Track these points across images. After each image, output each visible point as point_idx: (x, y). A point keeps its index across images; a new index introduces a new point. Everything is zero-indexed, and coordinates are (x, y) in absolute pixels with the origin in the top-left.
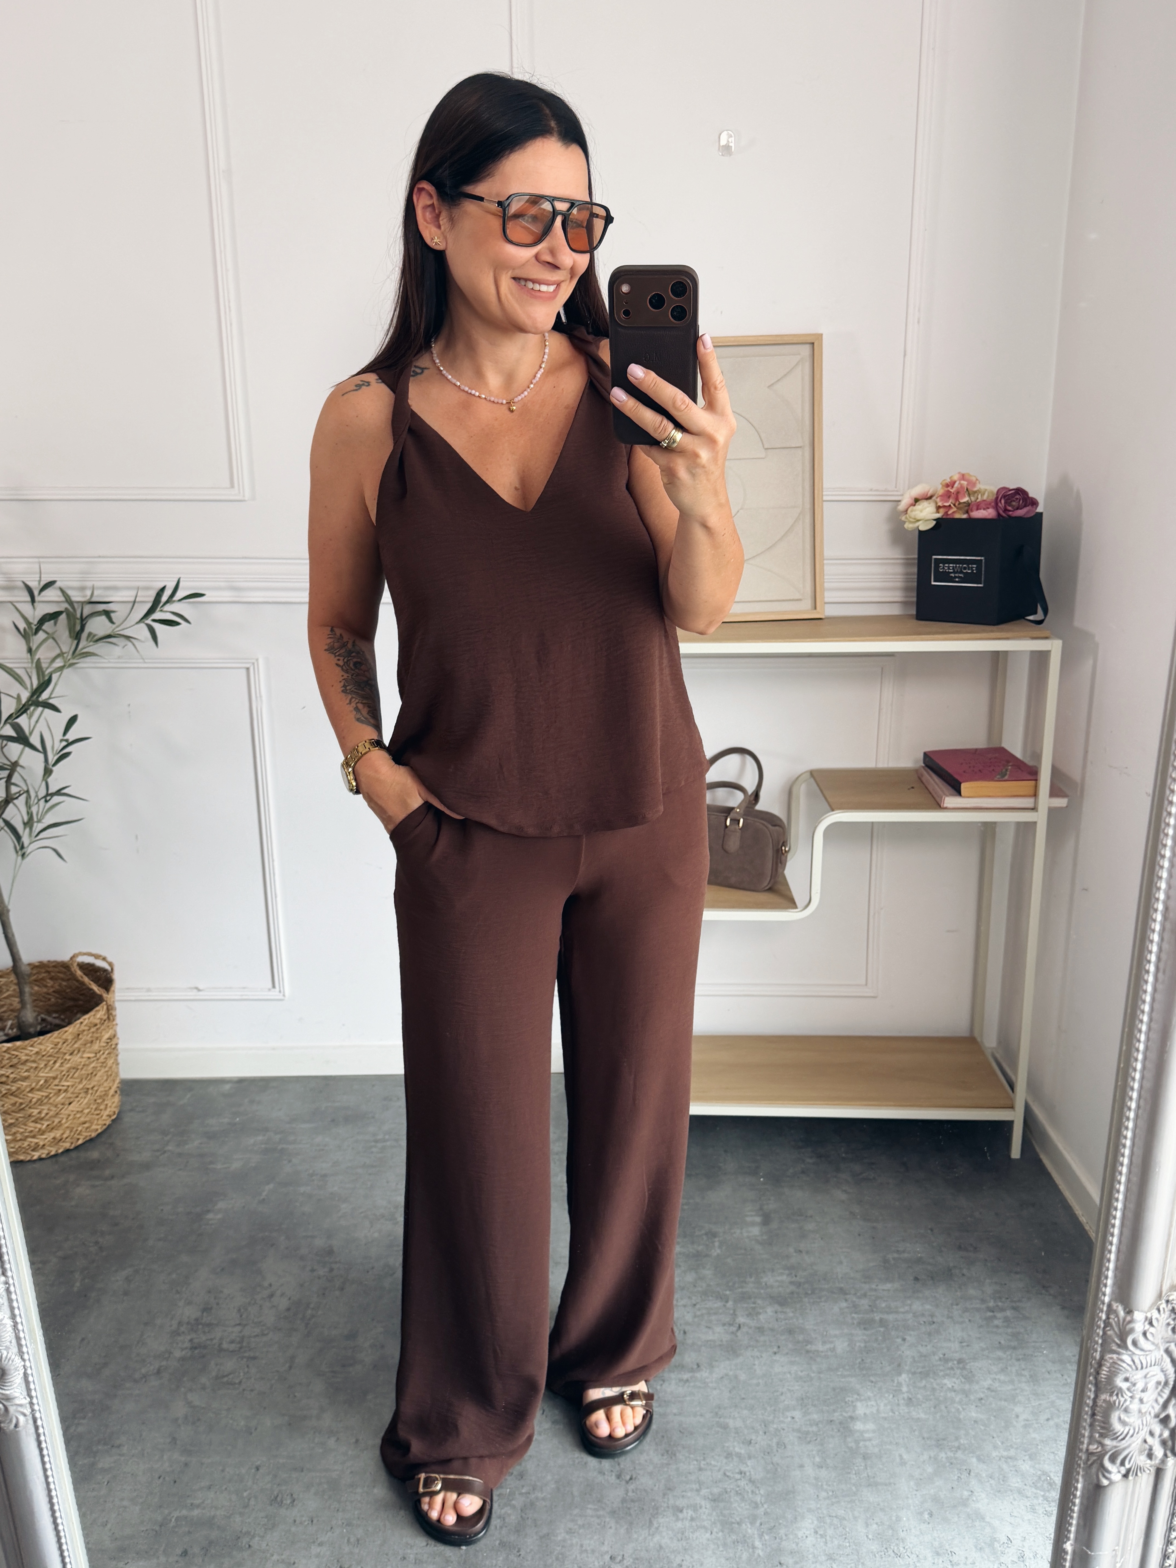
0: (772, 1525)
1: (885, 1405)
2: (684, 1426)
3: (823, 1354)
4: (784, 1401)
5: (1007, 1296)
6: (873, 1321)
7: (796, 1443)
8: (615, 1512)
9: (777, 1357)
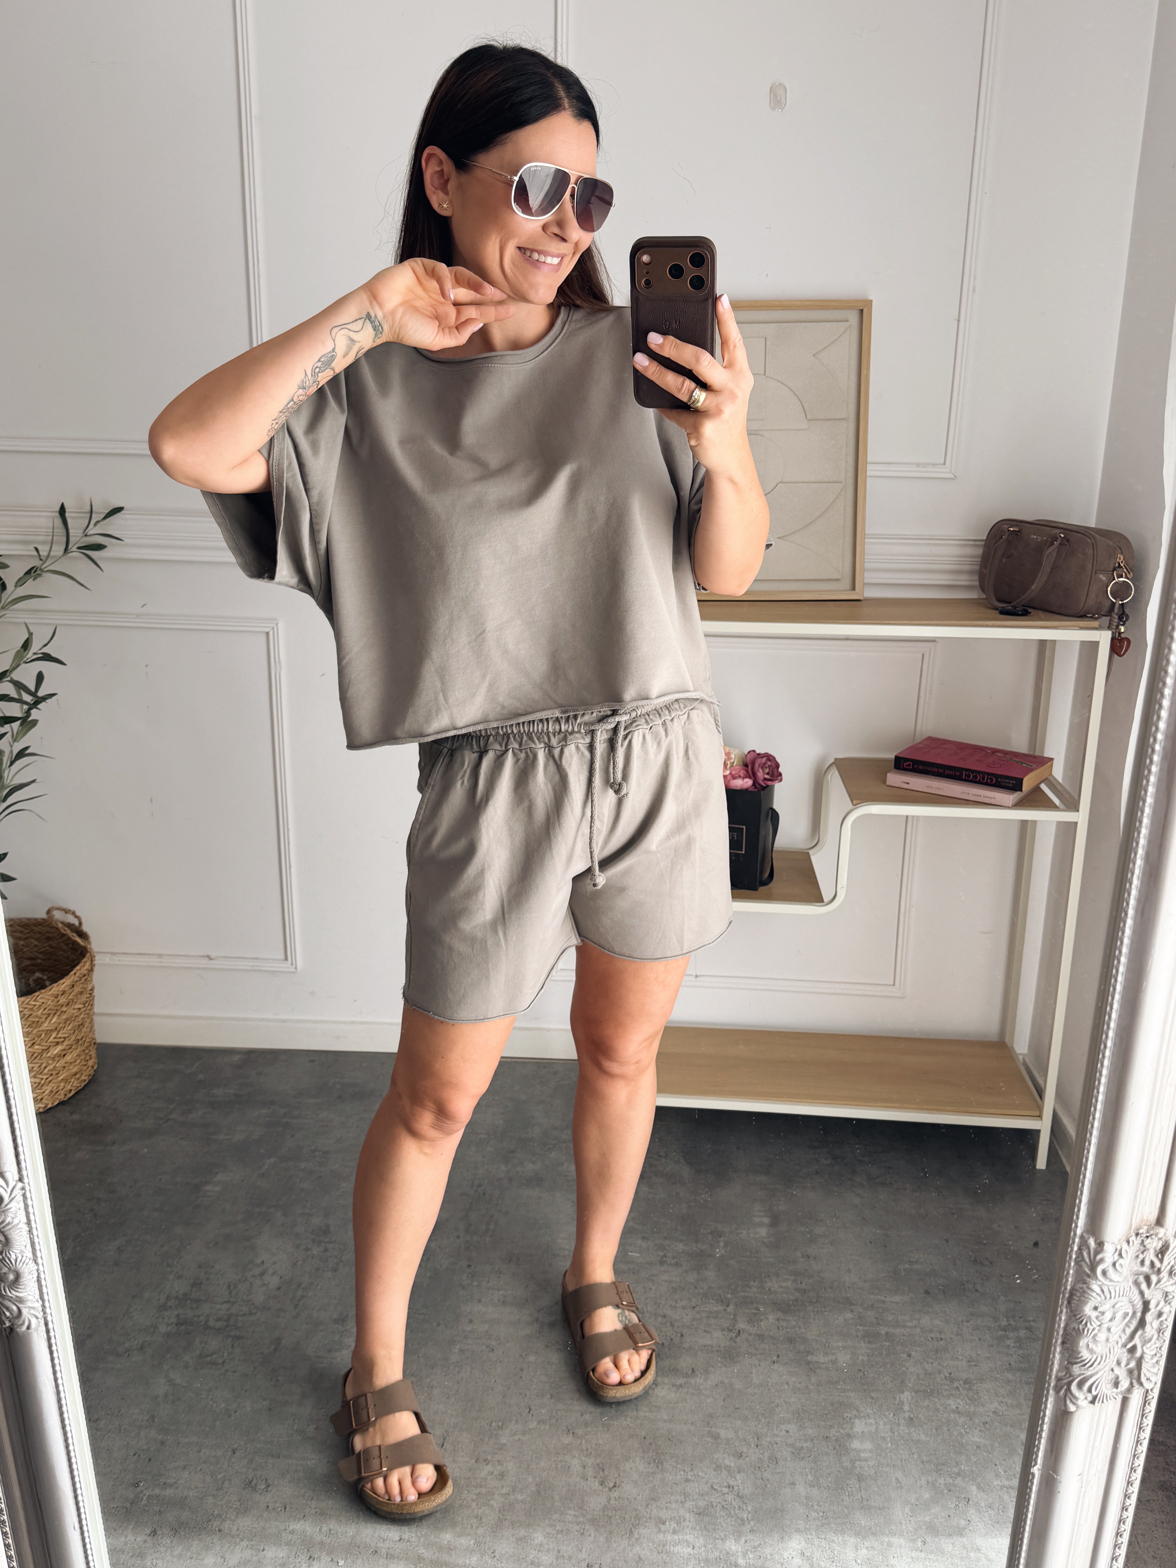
0: (758, 1543)
1: (885, 1424)
2: (674, 1434)
3: (824, 1366)
4: (780, 1413)
5: (1021, 1315)
6: (878, 1334)
7: (789, 1459)
8: (595, 1519)
9: (776, 1367)
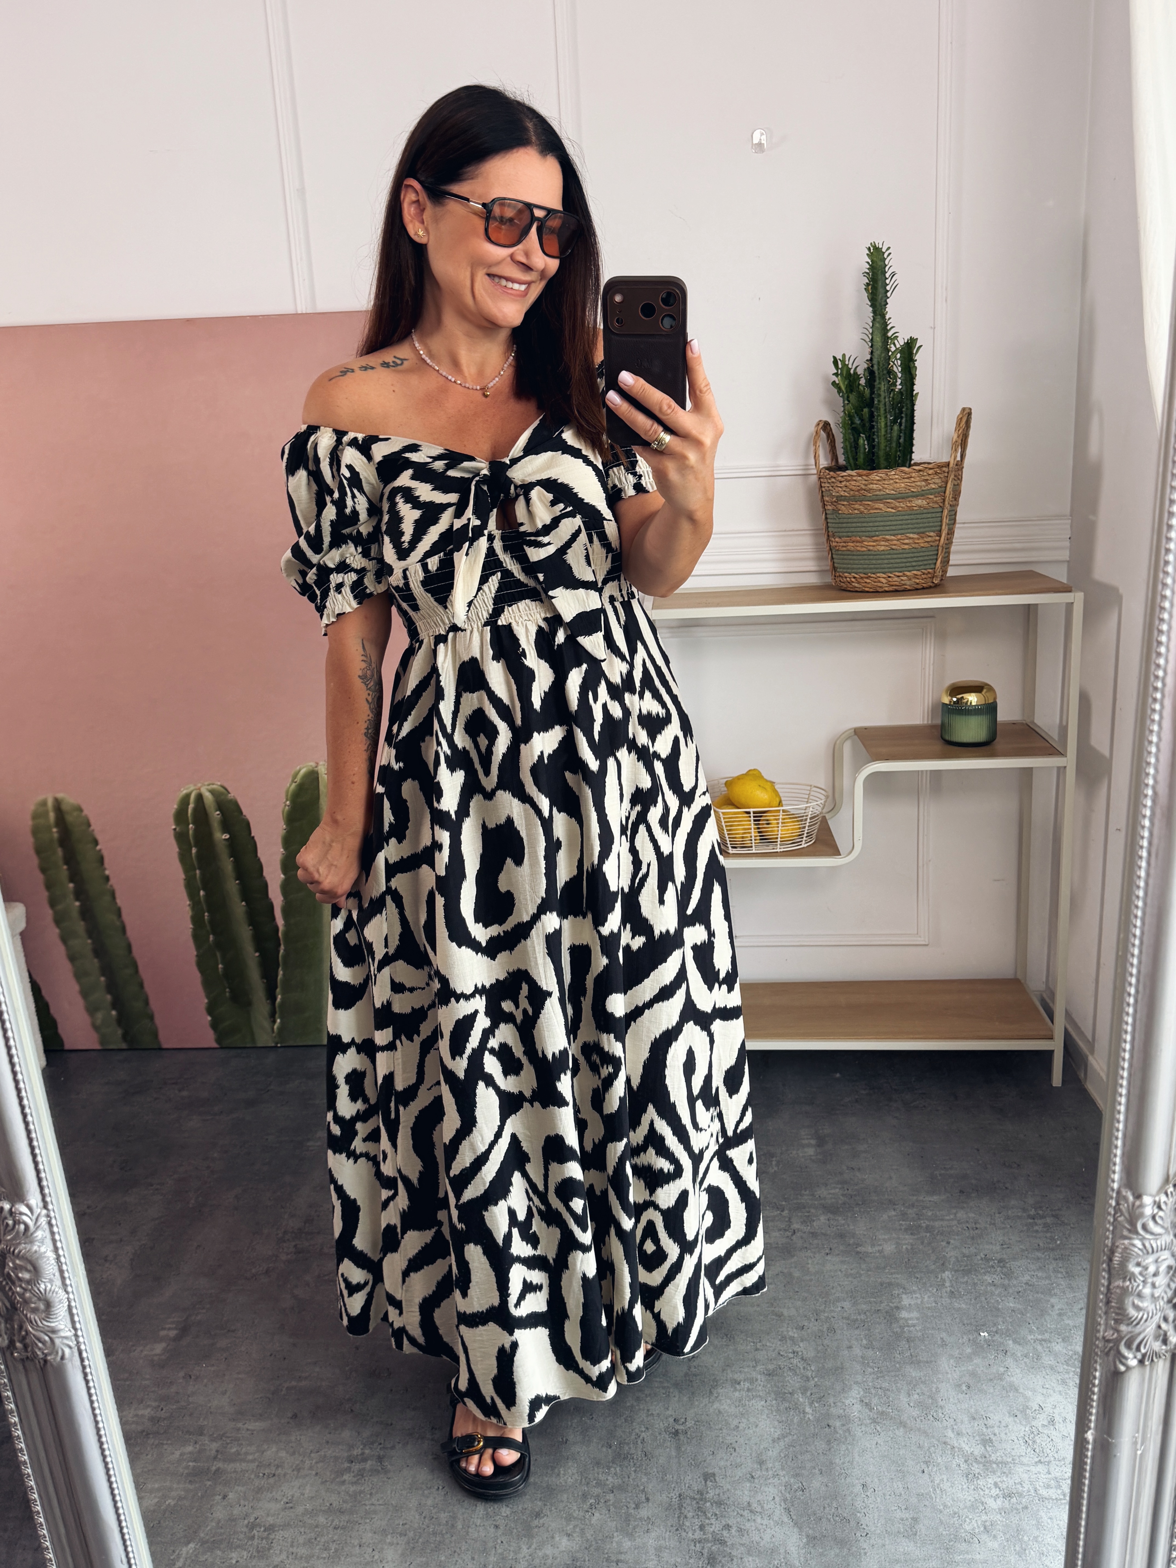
0: (822, 1395)
1: (929, 1297)
3: (872, 1255)
4: (835, 1293)
5: (1047, 1206)
6: (920, 1226)
7: (845, 1329)
9: (829, 1257)
